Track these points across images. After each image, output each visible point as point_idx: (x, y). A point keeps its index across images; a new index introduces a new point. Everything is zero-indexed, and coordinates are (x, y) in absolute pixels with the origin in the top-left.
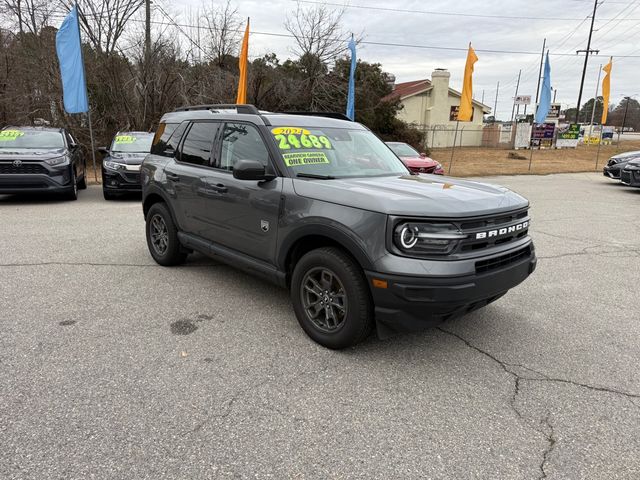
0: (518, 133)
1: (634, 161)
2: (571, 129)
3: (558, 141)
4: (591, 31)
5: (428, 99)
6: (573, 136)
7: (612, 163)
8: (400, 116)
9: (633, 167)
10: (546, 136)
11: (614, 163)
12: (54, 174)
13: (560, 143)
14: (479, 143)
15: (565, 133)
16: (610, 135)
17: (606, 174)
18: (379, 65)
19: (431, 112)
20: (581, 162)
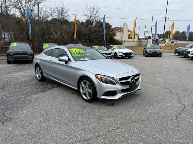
0: (148, 42)
1: (182, 49)
2: (163, 40)
3: (160, 44)
4: (166, 12)
5: (122, 32)
6: (164, 43)
7: (176, 50)
8: (115, 38)
9: (182, 51)
10: (156, 43)
11: (177, 50)
12: (30, 55)
13: (160, 45)
14: (137, 45)
15: (161, 42)
16: (173, 42)
17: (175, 53)
18: (109, 23)
19: (123, 36)
20: (167, 50)
